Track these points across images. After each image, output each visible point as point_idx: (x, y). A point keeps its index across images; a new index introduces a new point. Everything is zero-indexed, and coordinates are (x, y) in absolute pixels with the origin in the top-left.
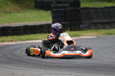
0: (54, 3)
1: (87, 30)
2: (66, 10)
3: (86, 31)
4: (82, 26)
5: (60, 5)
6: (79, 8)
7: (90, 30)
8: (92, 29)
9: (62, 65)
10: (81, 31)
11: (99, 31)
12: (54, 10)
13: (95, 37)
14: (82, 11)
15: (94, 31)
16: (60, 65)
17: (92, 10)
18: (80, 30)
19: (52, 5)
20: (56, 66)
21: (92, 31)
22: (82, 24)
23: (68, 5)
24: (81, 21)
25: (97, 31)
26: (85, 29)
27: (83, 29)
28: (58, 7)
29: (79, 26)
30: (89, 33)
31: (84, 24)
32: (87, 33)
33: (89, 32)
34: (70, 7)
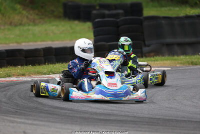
0: (98, 8)
1: (155, 57)
2: (118, 20)
3: (152, 58)
4: (145, 49)
5: (107, 12)
6: (141, 18)
7: (159, 56)
8: (163, 55)
9: (112, 118)
10: (144, 58)
11: (176, 57)
12: (97, 20)
13: (169, 69)
14: (145, 23)
15: (167, 57)
16: (108, 118)
17: (163, 22)
18: (142, 57)
19: (94, 12)
20: (101, 120)
21: (163, 58)
22: (145, 45)
23: (121, 11)
24: (144, 41)
25: (171, 58)
26: (152, 54)
27: (147, 55)
28: (103, 16)
29: (141, 48)
30: (158, 62)
31: (149, 46)
32: (154, 61)
33: (157, 60)
34: (126, 16)
